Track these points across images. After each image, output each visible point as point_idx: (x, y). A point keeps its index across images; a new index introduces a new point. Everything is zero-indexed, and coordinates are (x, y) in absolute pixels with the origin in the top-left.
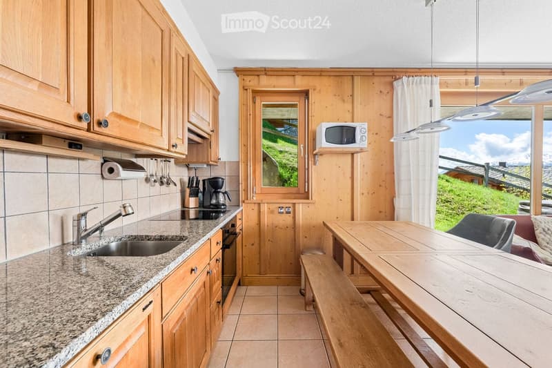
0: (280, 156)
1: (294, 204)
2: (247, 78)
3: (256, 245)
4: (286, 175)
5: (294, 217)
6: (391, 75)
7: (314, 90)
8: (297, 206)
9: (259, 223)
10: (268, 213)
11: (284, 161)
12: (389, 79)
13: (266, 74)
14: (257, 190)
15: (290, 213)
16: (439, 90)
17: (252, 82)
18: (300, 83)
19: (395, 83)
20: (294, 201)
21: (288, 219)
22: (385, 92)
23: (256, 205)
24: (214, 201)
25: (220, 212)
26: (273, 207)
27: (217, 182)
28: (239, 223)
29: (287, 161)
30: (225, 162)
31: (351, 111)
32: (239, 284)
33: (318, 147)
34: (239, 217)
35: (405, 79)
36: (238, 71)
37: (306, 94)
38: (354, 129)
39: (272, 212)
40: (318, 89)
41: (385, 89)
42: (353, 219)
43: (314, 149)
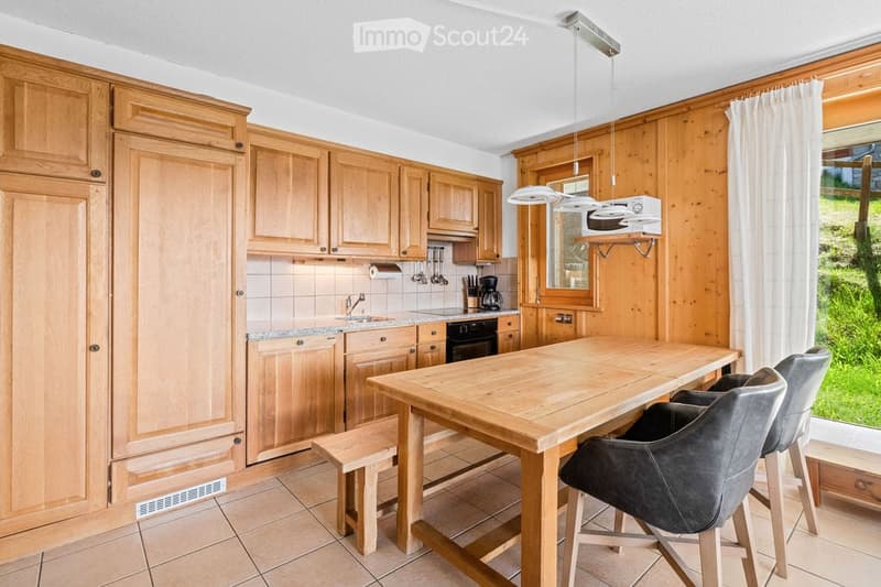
1: (576, 311)
2: (527, 159)
5: (576, 329)
6: (725, 100)
7: (601, 154)
9: (537, 333)
10: (546, 320)
13: (543, 150)
14: (542, 291)
15: (570, 323)
16: (821, 102)
18: (581, 151)
20: (574, 307)
21: (570, 329)
23: (535, 310)
26: (552, 313)
30: (506, 258)
31: (654, 175)
34: (506, 321)
36: (517, 153)
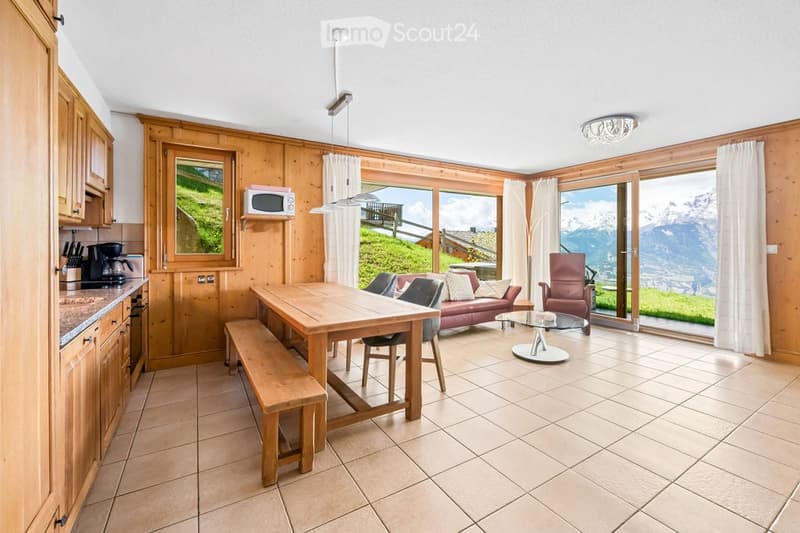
0: (201, 211)
1: (218, 272)
2: (156, 128)
3: (168, 322)
4: (211, 239)
5: (218, 287)
6: (322, 149)
7: (242, 152)
8: (221, 274)
10: (184, 283)
11: (208, 220)
12: (318, 152)
13: (182, 127)
14: (170, 258)
15: (212, 282)
16: (360, 167)
17: (163, 134)
18: (226, 143)
19: (324, 157)
20: (218, 269)
21: (211, 288)
22: (315, 163)
23: (168, 275)
24: (106, 272)
25: (117, 284)
26: (191, 276)
27: (113, 249)
28: (144, 296)
29: (213, 220)
30: (122, 225)
31: (281, 178)
32: (143, 370)
33: (245, 211)
34: (144, 289)
35: (331, 154)
36: (144, 119)
37: (233, 155)
38: (282, 198)
39: (190, 282)
40: (246, 153)
41: (316, 161)
42: (284, 283)
43: (242, 214)
